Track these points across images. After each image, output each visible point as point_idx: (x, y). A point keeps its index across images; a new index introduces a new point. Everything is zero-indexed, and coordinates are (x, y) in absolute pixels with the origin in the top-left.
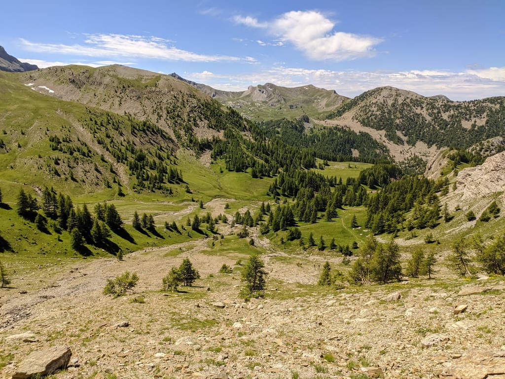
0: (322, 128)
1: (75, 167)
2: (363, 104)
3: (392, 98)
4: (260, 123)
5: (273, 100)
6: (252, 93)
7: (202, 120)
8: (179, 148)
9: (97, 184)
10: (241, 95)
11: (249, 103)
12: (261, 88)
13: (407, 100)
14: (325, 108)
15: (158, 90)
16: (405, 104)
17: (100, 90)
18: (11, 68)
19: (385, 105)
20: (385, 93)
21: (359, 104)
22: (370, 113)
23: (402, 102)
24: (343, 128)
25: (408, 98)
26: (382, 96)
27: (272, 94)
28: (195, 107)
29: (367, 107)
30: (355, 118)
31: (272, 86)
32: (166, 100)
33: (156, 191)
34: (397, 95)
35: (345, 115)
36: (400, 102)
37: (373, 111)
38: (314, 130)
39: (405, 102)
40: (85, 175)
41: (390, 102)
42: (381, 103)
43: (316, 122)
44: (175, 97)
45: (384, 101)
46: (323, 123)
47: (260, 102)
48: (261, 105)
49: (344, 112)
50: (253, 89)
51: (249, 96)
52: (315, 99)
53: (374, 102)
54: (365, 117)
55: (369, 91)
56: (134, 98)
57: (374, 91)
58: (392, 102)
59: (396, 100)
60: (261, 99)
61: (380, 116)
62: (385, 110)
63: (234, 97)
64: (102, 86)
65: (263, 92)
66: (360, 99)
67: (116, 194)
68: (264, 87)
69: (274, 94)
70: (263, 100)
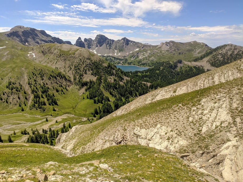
0: (187, 67)
1: (10, 96)
2: (214, 53)
3: (231, 51)
4: (159, 62)
5: (172, 50)
6: (162, 46)
7: (89, 71)
8: (73, 85)
9: (16, 105)
10: (157, 47)
11: (159, 51)
12: (167, 44)
13: (240, 52)
14: (197, 54)
15: (74, 56)
16: (238, 54)
17: (52, 56)
18: (47, 40)
19: (226, 55)
20: (227, 48)
21: (213, 53)
22: (217, 59)
23: (237, 53)
24: (199, 67)
25: (241, 51)
26: (225, 49)
27: (172, 46)
28: (88, 64)
29: (216, 56)
30: (208, 61)
31: (173, 42)
32: (76, 61)
33: (38, 109)
34: (234, 49)
35: (204, 59)
36: (236, 53)
37: (219, 58)
38: (183, 68)
39: (238, 53)
40: (13, 100)
41: (229, 53)
42: (224, 53)
43: (186, 63)
44: (80, 59)
45: (226, 52)
46: (189, 64)
47: (165, 51)
48: (165, 52)
49: (204, 57)
50: (163, 44)
51: (160, 47)
52: (194, 49)
53: (220, 52)
54: (213, 61)
55: (220, 46)
56: (63, 60)
57: (222, 46)
58: (231, 53)
59: (233, 52)
60: (166, 49)
61: (222, 61)
62: (226, 57)
63: (153, 48)
64: (53, 54)
65: (167, 46)
66: (214, 50)
67: (21, 110)
68: (169, 43)
69: (173, 46)
70: (167, 49)
